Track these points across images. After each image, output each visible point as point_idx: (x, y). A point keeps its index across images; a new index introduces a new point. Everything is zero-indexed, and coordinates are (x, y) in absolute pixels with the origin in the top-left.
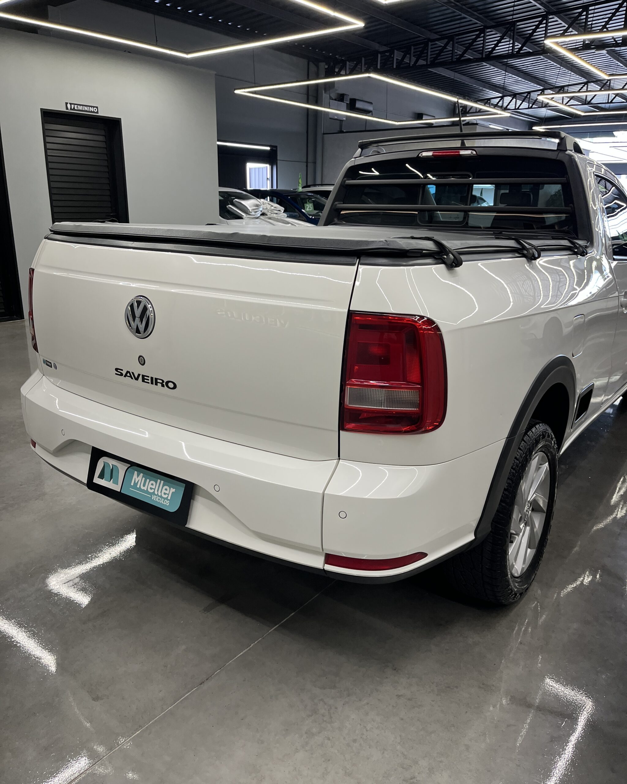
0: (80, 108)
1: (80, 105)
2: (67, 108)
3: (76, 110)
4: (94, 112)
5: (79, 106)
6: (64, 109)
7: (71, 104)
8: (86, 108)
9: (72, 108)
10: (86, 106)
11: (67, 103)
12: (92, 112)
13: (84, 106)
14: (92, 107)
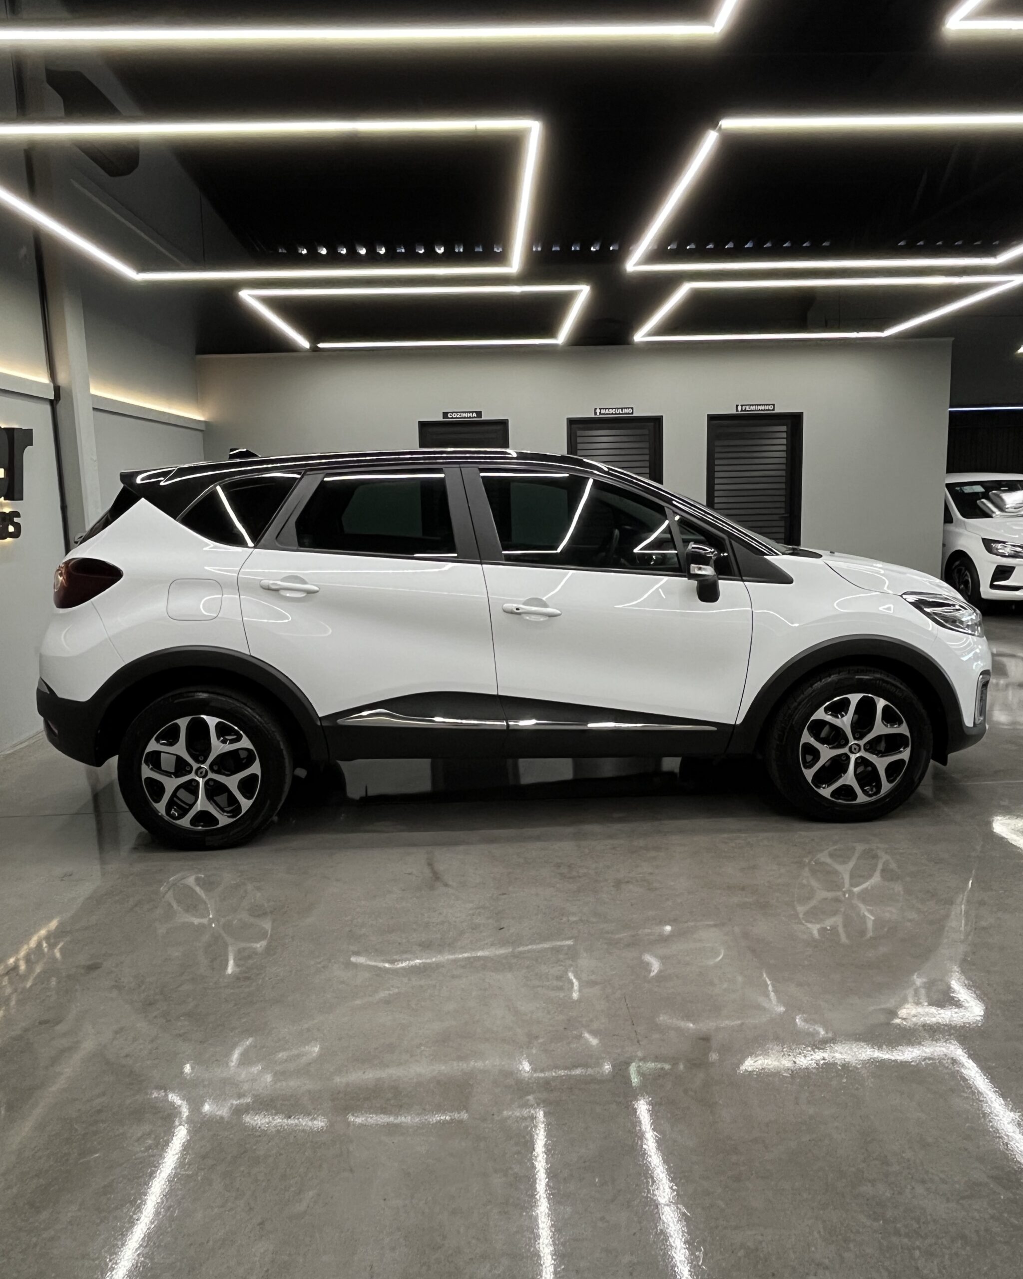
0: (752, 408)
1: (753, 405)
2: (737, 410)
3: (748, 411)
4: (769, 410)
5: (751, 407)
6: (734, 412)
7: (742, 406)
8: (760, 408)
9: (743, 409)
10: (760, 405)
11: (737, 406)
12: (767, 410)
13: (758, 405)
14: (767, 405)
